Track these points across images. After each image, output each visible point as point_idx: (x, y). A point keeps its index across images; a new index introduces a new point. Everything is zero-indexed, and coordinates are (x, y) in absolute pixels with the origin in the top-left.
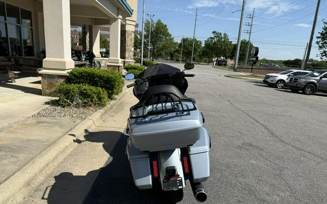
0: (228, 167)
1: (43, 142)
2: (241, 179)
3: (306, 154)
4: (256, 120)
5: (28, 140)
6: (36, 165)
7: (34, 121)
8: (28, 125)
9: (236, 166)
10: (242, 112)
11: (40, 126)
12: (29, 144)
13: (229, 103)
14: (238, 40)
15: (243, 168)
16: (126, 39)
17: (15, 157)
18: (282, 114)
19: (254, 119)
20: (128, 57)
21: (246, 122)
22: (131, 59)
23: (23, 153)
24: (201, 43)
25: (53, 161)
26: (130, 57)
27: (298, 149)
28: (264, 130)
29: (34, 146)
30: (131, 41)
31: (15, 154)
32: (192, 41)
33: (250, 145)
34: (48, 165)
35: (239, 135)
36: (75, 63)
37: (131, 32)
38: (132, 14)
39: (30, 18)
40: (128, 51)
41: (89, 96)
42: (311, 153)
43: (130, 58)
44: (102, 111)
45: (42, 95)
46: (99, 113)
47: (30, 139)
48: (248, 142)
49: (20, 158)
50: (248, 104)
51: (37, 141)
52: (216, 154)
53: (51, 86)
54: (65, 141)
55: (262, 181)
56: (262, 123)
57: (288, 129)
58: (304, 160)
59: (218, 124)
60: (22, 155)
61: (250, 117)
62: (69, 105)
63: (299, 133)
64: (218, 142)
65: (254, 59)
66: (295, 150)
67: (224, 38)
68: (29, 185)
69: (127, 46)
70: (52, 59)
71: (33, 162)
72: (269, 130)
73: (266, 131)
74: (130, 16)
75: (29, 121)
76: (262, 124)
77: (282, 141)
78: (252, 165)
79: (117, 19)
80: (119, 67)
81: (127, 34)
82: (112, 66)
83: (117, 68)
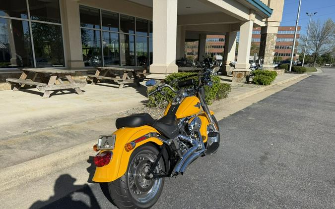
16: (266, 43)
20: (267, 63)
22: (271, 64)
26: (269, 62)
30: (272, 45)
37: (273, 35)
38: (271, 14)
40: (268, 55)
43: (268, 64)
62: (156, 106)
69: (267, 50)
74: (269, 17)
79: (248, 21)
80: (245, 72)
81: (267, 37)
82: (237, 71)
83: (244, 74)
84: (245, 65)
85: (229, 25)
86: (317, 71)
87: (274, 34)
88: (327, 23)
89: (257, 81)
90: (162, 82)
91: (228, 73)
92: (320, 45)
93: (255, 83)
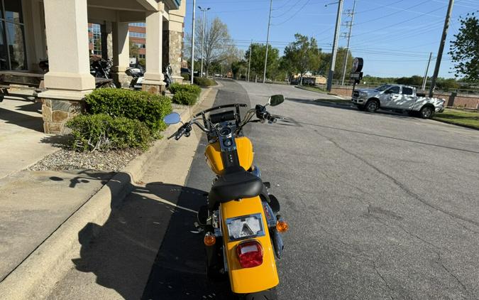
0: (357, 250)
1: (53, 213)
2: (382, 272)
3: (467, 224)
4: (377, 170)
5: (27, 211)
6: (44, 258)
7: (35, 177)
8: (24, 183)
9: (369, 247)
10: (354, 157)
11: (45, 185)
12: (28, 219)
13: (331, 143)
14: (334, 47)
15: (380, 251)
16: (170, 44)
17: (6, 243)
18: (413, 159)
19: (374, 168)
21: (365, 173)
22: (178, 74)
23: (19, 236)
24: (277, 51)
25: (72, 248)
26: (176, 72)
27: (452, 215)
28: (393, 185)
29: (38, 222)
30: (177, 47)
31: (6, 239)
32: (264, 49)
33: (381, 211)
34: (64, 256)
35: (359, 194)
36: (96, 80)
37: (176, 33)
38: (179, 5)
39: (19, 10)
40: (173, 62)
41: (121, 134)
42: (473, 223)
44: (143, 157)
45: (43, 132)
46: (139, 161)
47: (30, 209)
48: (376, 206)
49: (15, 246)
50: (360, 144)
51: (43, 212)
52: (334, 228)
53: (58, 117)
54: (89, 211)
55: (416, 273)
56: (388, 173)
57: (429, 183)
58: (466, 234)
59: (324, 176)
60: (17, 239)
61: (367, 163)
62: (90, 148)
63: (446, 190)
64: (332, 206)
65: (357, 76)
66: (448, 217)
67: (311, 45)
68: (34, 296)
69: (172, 55)
70: (59, 74)
71: (39, 254)
72: (401, 186)
73: (397, 187)
74: (177, 9)
75: (26, 177)
76: (387, 176)
77: (426, 203)
78: (392, 244)
79: (157, 11)
80: (160, 86)
81: (170, 35)
82: (149, 85)
83: (158, 89)
84: (159, 76)
85: (116, 11)
86: (217, 84)
87: (178, 33)
88: (215, 22)
89: (181, 100)
90: (74, 104)
91: (122, 85)
92: (210, 49)
93: (178, 103)
